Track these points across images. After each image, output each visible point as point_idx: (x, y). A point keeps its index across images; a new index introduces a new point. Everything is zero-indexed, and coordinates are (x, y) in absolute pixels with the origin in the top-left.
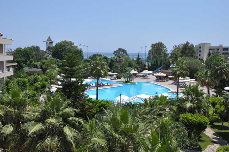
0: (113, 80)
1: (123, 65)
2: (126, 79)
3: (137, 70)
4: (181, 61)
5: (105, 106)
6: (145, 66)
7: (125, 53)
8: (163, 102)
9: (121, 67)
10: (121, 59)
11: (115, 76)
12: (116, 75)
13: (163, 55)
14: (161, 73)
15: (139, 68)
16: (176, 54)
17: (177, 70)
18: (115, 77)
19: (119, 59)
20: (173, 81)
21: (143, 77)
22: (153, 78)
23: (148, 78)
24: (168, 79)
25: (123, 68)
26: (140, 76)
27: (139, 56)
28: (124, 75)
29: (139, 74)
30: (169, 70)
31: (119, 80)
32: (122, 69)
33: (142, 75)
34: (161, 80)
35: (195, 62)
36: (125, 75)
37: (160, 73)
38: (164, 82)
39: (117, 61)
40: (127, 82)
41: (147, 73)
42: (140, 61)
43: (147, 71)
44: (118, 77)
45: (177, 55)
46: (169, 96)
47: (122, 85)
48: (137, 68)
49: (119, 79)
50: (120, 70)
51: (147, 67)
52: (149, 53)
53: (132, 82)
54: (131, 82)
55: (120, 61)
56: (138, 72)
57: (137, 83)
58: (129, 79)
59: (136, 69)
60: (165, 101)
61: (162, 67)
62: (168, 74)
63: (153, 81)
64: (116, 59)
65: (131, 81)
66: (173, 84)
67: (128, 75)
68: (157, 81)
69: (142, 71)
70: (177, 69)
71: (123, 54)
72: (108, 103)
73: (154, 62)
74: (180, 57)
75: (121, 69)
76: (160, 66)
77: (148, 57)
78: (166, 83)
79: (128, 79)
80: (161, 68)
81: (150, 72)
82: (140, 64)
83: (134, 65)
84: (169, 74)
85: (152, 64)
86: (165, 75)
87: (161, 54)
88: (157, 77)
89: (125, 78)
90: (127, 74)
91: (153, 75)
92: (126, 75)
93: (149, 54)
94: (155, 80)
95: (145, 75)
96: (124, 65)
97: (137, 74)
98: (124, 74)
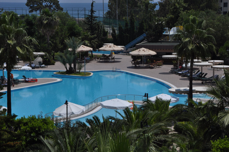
0: (36, 69)
1: (57, 33)
2: (68, 66)
3: (89, 44)
4: (197, 22)
5: (39, 130)
6: (105, 33)
7: (54, 4)
8: (162, 115)
9: (53, 37)
10: (52, 20)
11: (40, 59)
12: (42, 56)
13: (143, 8)
14: (145, 49)
15: (94, 38)
16: (175, 5)
17: (189, 41)
18: (40, 63)
19: (48, 19)
20: (172, 66)
21: (105, 59)
22: (127, 60)
23: (114, 62)
24: (160, 62)
25: (58, 41)
26: (97, 57)
27: (92, 11)
28: (61, 57)
29: (94, 54)
30: (161, 42)
31: (50, 68)
32: (56, 43)
33: (101, 54)
34: (145, 65)
35: (219, 20)
36: (64, 57)
37: (143, 49)
38: (152, 68)
39: (42, 23)
40: (70, 71)
41: (112, 51)
42: (95, 22)
43: (112, 45)
44: (47, 62)
45: (178, 6)
46: (173, 99)
47: (59, 80)
48: (90, 40)
49: (49, 66)
50: (51, 46)
51: (110, 37)
52: (109, 3)
53: (82, 70)
54: (79, 73)
55: (49, 25)
56: (92, 49)
57: (92, 74)
58: (75, 66)
59: (87, 42)
60: (167, 113)
61: (145, 35)
62: (159, 51)
63: (128, 68)
64: (41, 20)
65: (80, 69)
66: (172, 72)
67: (72, 57)
68: (136, 67)
69: (101, 46)
70: (187, 40)
71: (50, 6)
72: (47, 124)
73: (127, 25)
74: (183, 11)
75: (52, 42)
76: (141, 33)
77: (107, 13)
78: (157, 70)
79: (72, 66)
80: (142, 37)
81: (119, 48)
82: (96, 30)
83: (82, 32)
84: (162, 51)
85: (120, 29)
86: (153, 53)
87: (139, 4)
88: (135, 58)
89: (64, 63)
90: (70, 54)
91: (126, 53)
92: (66, 57)
93: (110, 7)
94: (131, 65)
95: (108, 55)
96: (60, 34)
97: (90, 53)
98: (62, 54)
